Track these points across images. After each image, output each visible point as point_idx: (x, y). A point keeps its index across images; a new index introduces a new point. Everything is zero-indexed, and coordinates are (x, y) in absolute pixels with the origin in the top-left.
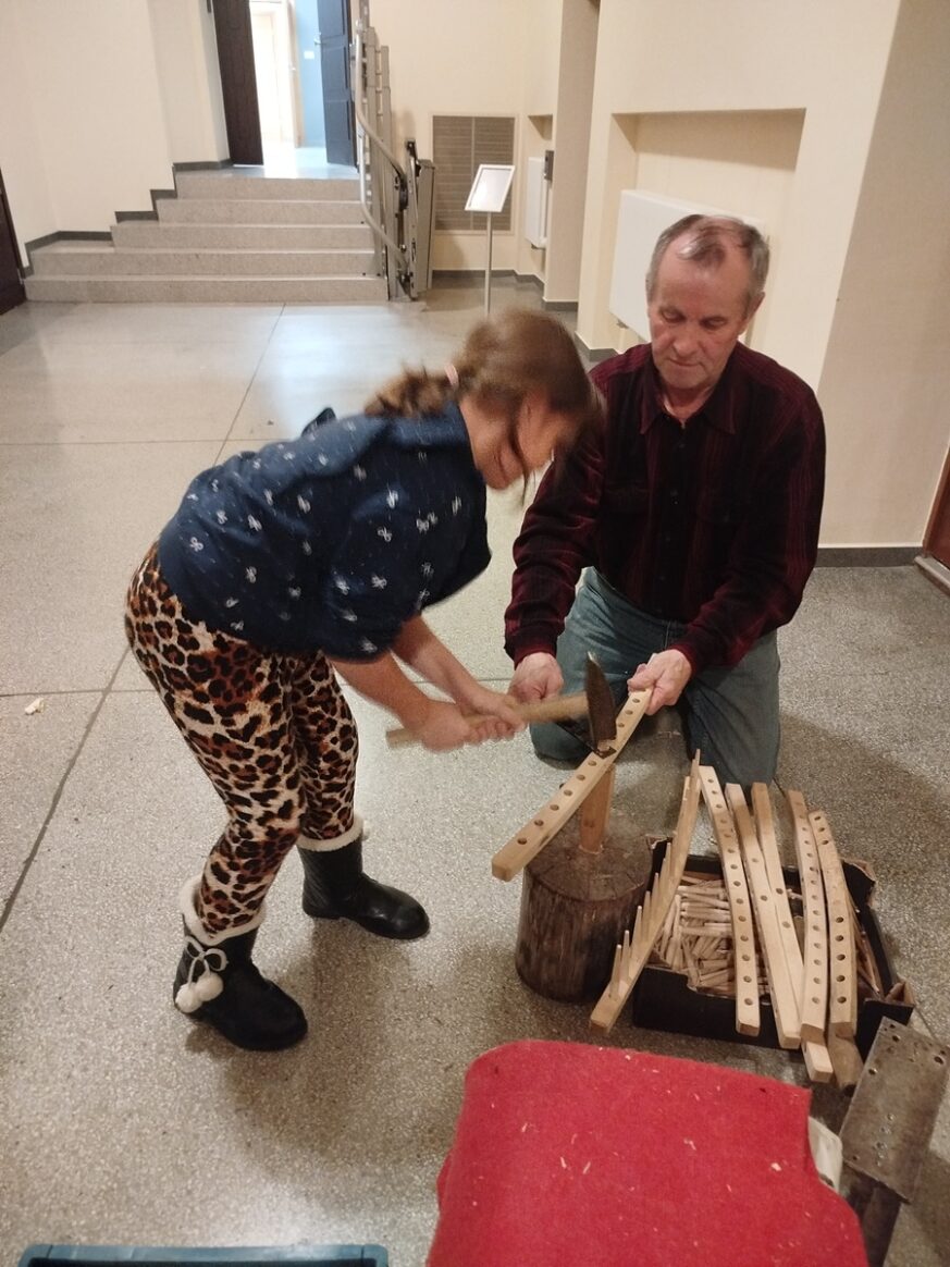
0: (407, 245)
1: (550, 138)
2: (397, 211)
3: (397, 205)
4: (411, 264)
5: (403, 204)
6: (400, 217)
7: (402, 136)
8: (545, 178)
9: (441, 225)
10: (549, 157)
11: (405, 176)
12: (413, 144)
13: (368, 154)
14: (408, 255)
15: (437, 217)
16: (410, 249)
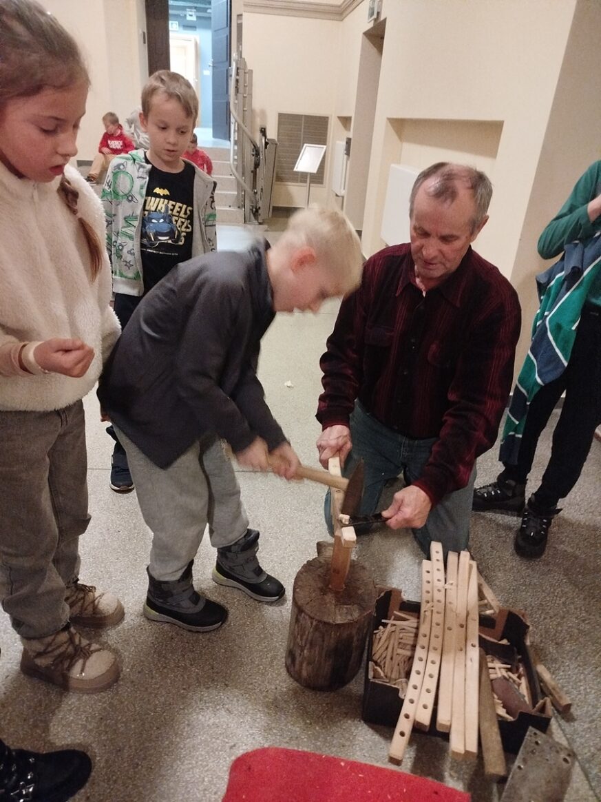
0: (258, 190)
1: (349, 130)
2: (253, 169)
3: (253, 165)
4: (260, 202)
5: (257, 165)
6: (254, 173)
7: (258, 123)
8: (346, 154)
9: (279, 179)
10: (349, 141)
11: (259, 148)
12: (265, 129)
13: (236, 134)
14: (258, 196)
15: (277, 174)
16: (259, 193)
